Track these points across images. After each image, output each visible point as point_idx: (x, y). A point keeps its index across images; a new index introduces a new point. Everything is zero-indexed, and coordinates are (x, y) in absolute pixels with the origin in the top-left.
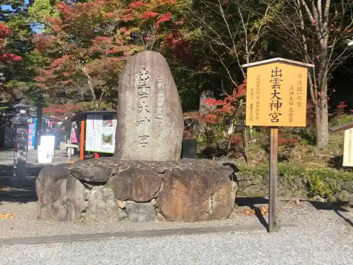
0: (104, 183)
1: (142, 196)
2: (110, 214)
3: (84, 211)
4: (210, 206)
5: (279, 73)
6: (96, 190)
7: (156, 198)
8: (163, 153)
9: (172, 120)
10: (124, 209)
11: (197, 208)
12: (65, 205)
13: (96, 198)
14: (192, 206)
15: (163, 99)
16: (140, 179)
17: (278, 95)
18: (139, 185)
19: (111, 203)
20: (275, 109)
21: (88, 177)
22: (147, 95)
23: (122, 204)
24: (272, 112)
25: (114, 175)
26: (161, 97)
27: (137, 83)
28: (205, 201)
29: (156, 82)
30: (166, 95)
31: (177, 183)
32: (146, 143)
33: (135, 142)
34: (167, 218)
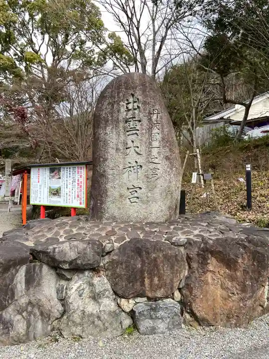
1: (160, 288)
2: (107, 325)
6: (77, 284)
7: (180, 290)
9: (172, 166)
12: (24, 314)
13: (80, 296)
14: (242, 299)
15: (159, 137)
16: (155, 259)
19: (108, 303)
21: (65, 262)
22: (137, 132)
23: (128, 305)
25: (108, 253)
26: (157, 134)
27: (123, 114)
29: (150, 113)
30: (163, 131)
31: (213, 264)
32: (138, 198)
33: (121, 196)
34: (200, 321)
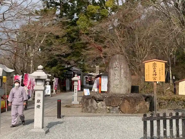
0: (102, 101)
1: (114, 105)
2: (104, 111)
3: (96, 110)
4: (137, 109)
5: (155, 64)
6: (99, 103)
7: (119, 106)
8: (124, 91)
9: (126, 79)
10: (109, 109)
11: (132, 109)
12: (90, 108)
13: (100, 105)
16: (113, 99)
17: (155, 71)
18: (113, 101)
19: (105, 107)
20: (154, 76)
21: (97, 98)
22: (118, 70)
23: (108, 107)
24: (154, 77)
25: (105, 98)
26: (122, 71)
27: (114, 66)
28: (135, 107)
29: (121, 66)
30: (124, 70)
31: (126, 101)
32: (118, 87)
33: (114, 87)
34: (123, 112)
